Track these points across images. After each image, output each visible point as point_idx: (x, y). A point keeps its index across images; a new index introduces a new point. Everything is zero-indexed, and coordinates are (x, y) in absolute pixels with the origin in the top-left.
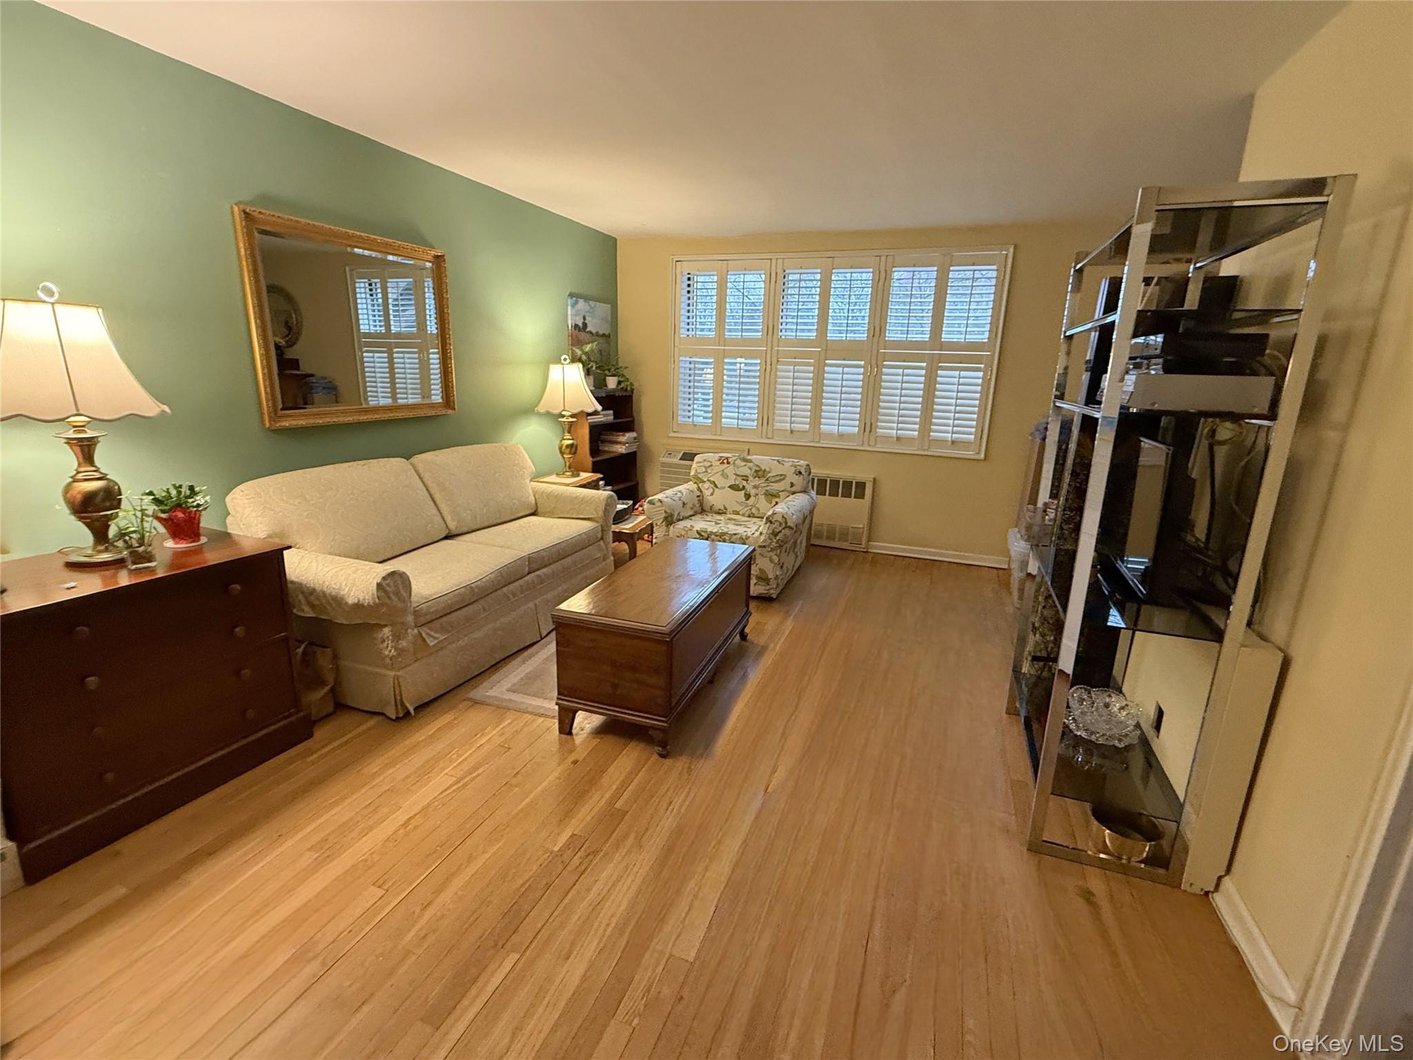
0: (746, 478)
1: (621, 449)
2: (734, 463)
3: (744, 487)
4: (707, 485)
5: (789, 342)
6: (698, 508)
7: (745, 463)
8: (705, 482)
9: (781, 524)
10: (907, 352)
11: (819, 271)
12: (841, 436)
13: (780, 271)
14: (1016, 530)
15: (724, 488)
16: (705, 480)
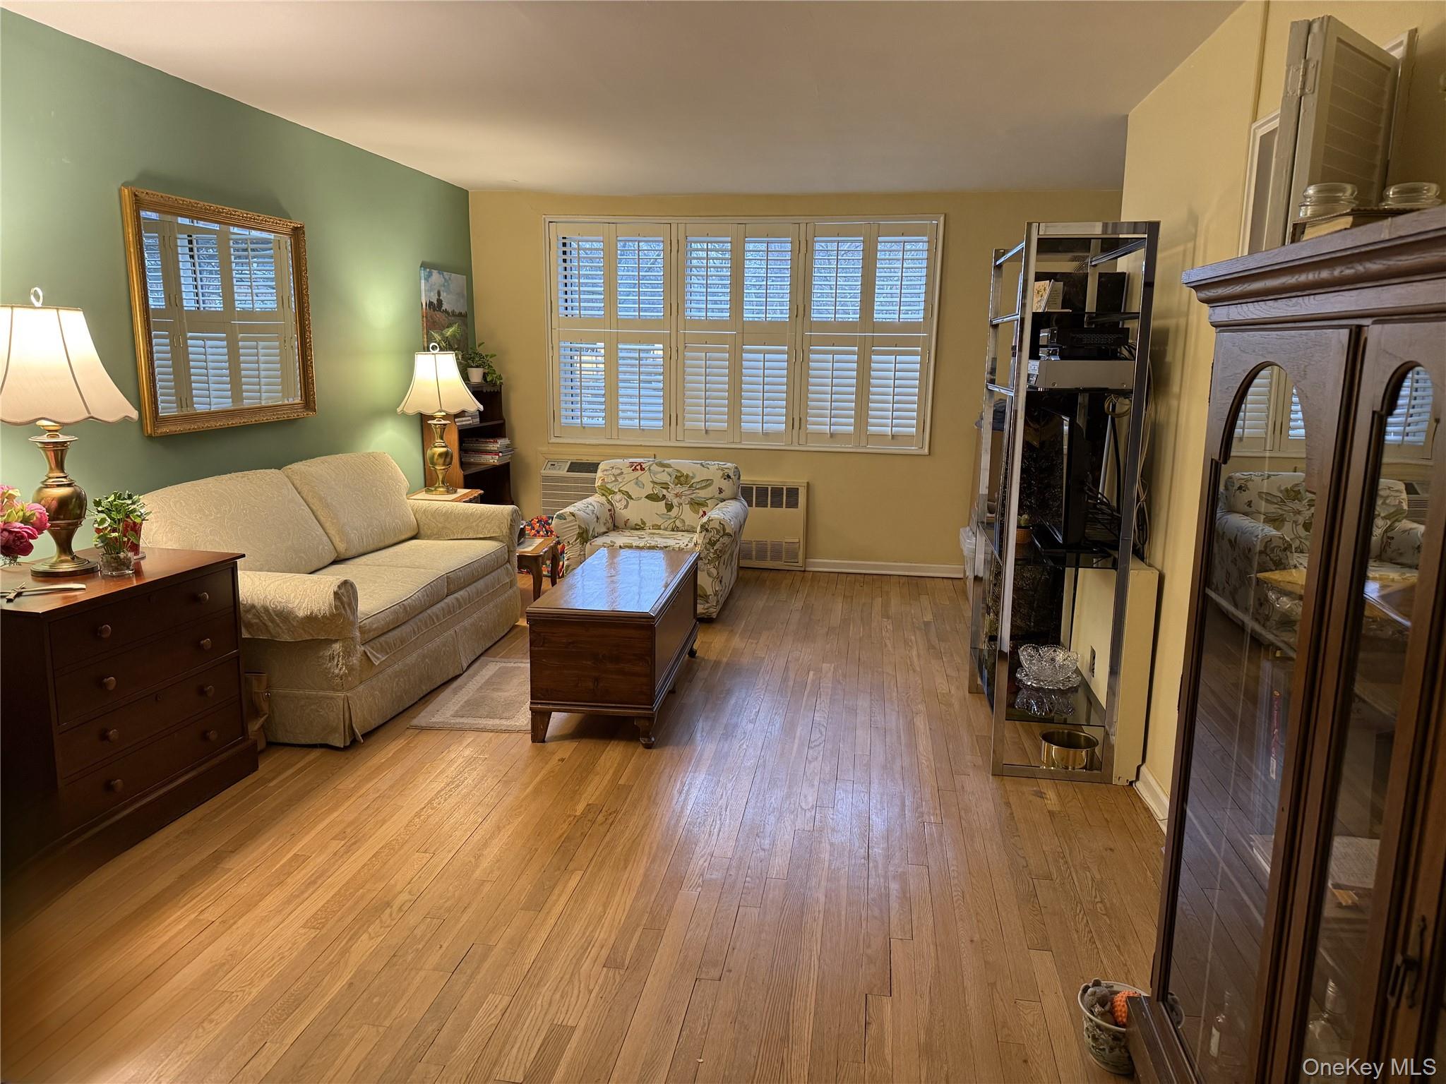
0: (665, 486)
1: (493, 460)
2: (649, 469)
3: (664, 496)
4: (618, 496)
5: (697, 323)
6: (611, 525)
7: (662, 469)
8: (614, 493)
9: (718, 531)
10: (836, 334)
11: (729, 239)
12: (766, 435)
13: (681, 238)
14: (968, 529)
15: (639, 499)
16: (617, 490)
